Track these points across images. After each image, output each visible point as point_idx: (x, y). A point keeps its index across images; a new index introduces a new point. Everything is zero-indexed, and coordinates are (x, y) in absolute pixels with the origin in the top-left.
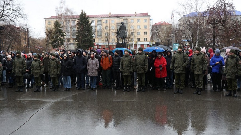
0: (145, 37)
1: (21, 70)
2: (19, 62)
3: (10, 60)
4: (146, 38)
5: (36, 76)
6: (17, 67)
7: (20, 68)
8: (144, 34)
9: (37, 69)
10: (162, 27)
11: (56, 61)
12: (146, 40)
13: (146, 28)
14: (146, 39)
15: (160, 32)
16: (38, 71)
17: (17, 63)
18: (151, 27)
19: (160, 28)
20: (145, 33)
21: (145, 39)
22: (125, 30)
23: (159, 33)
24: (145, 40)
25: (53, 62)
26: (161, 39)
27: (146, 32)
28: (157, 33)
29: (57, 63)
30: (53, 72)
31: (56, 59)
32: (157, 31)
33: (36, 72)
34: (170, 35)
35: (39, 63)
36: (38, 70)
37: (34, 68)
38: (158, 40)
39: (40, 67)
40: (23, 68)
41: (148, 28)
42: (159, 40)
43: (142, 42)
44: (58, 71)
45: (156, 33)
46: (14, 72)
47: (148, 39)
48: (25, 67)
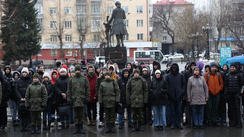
0: (140, 33)
1: (83, 96)
2: (80, 84)
3: (48, 81)
4: (142, 35)
5: (109, 106)
6: (78, 92)
7: (82, 93)
8: (138, 25)
9: (111, 94)
10: (175, 9)
11: (142, 81)
12: (142, 39)
13: (141, 11)
14: (140, 37)
15: (170, 22)
16: (113, 98)
17: (77, 85)
18: (151, 9)
19: (170, 12)
20: (139, 22)
21: (138, 35)
22: (124, 18)
23: (167, 22)
24: (138, 38)
25: (136, 83)
26: (172, 35)
27: (142, 20)
28: (162, 22)
29: (143, 84)
30: (137, 99)
31: (140, 79)
32: (162, 19)
33: (111, 99)
34: (203, 27)
35: (114, 85)
36: (112, 96)
37: (107, 93)
38: (164, 37)
39: (115, 91)
40: (86, 93)
41: (144, 11)
42: (166, 37)
43: (132, 41)
44: (144, 98)
45: (160, 23)
46: (70, 100)
47: (145, 37)
48: (88, 92)
